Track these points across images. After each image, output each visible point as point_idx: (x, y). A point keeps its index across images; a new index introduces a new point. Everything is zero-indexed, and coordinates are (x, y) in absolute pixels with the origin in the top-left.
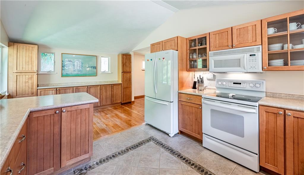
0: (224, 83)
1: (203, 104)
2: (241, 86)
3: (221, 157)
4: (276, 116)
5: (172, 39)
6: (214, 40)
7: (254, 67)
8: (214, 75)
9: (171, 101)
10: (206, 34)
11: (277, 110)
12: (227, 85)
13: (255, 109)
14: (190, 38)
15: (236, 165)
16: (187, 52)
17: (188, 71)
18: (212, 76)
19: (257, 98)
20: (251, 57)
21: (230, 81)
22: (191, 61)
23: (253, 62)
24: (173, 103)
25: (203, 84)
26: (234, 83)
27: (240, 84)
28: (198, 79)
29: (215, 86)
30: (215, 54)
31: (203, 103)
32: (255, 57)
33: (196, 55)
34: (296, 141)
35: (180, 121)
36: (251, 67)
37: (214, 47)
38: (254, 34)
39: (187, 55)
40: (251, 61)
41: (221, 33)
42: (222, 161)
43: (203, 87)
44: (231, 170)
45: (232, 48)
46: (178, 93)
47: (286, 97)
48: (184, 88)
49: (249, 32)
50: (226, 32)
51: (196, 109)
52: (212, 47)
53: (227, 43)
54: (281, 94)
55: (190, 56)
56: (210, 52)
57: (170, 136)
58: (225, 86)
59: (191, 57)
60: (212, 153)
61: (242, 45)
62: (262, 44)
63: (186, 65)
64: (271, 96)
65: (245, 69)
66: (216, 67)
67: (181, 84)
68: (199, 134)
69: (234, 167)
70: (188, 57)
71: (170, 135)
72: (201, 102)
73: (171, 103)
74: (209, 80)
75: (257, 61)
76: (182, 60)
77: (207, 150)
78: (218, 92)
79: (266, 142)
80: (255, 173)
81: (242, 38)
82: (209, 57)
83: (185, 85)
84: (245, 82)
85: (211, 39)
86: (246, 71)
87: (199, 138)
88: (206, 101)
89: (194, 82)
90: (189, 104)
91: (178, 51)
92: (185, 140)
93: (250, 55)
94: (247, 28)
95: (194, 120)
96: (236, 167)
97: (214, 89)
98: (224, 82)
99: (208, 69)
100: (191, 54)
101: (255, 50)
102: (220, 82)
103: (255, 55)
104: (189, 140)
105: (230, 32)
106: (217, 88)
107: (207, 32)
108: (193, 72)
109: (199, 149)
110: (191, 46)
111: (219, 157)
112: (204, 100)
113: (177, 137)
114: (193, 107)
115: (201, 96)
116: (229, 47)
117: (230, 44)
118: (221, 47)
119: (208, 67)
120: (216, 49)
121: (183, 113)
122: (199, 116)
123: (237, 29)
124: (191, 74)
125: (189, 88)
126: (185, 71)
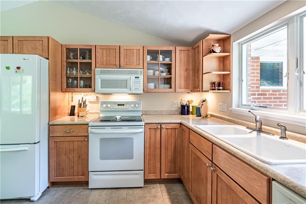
0: (109, 106)
1: (90, 135)
2: (124, 107)
3: (111, 190)
4: (156, 131)
5: (38, 39)
6: (101, 55)
7: (138, 89)
8: (97, 97)
9: (36, 142)
10: (91, 46)
11: (157, 125)
12: (112, 107)
13: (142, 128)
14: (69, 45)
15: (126, 191)
16: (63, 64)
17: (64, 91)
18: (95, 98)
19: (138, 117)
20: (136, 79)
21: (114, 103)
22: (68, 78)
23: (137, 83)
24: (39, 143)
25: (85, 108)
26: (118, 105)
27: (124, 105)
28: (79, 102)
29: (99, 109)
30: (102, 72)
31: (91, 133)
32: (139, 80)
33: (77, 71)
34: (166, 148)
35: (52, 168)
36: (136, 89)
37: (101, 64)
38: (138, 58)
39: (63, 68)
40: (136, 83)
41: (108, 49)
42: (113, 194)
43: (85, 112)
44: (124, 199)
45: (120, 68)
46: (47, 126)
47: (154, 113)
48: (58, 117)
49: (134, 55)
50: (114, 50)
51: (80, 143)
52: (98, 63)
53: (114, 62)
54: (151, 111)
55: (67, 70)
56: (96, 69)
57: (33, 201)
58: (110, 108)
59: (68, 72)
60: (101, 191)
61: (128, 66)
62: (143, 68)
63: (61, 82)
64: (145, 113)
65: (131, 90)
66: (103, 88)
67: (53, 111)
68: (83, 174)
69: (125, 195)
70: (64, 71)
71: (32, 199)
72: (88, 132)
73: (36, 145)
74: (92, 103)
75: (140, 83)
76: (56, 75)
77: (95, 190)
78: (102, 115)
79: (149, 156)
80: (142, 189)
81: (129, 59)
82: (95, 75)
83: (59, 111)
84: (128, 103)
85: (97, 53)
86: (131, 92)
87: (83, 180)
88: (94, 130)
89: (72, 106)
90: (68, 139)
91: (48, 59)
92: (61, 193)
93: (136, 77)
94: (132, 50)
95: (76, 158)
96: (127, 193)
97: (98, 113)
98: (109, 104)
99: (93, 89)
100: (68, 68)
101: (139, 73)
102: (104, 105)
103: (139, 77)
104: (69, 189)
105: (118, 51)
106: (101, 111)
107: (93, 44)
108: (70, 94)
109: (85, 194)
110: (68, 57)
111: (110, 191)
112: (91, 129)
113: (48, 193)
114: (75, 142)
115: (88, 124)
116: (117, 67)
117: (118, 63)
118: (108, 65)
119: (93, 87)
120: (103, 66)
121: (58, 154)
122: (83, 152)
123: (124, 49)
124: (68, 95)
125: (65, 116)
126: (59, 91)
